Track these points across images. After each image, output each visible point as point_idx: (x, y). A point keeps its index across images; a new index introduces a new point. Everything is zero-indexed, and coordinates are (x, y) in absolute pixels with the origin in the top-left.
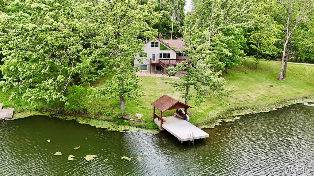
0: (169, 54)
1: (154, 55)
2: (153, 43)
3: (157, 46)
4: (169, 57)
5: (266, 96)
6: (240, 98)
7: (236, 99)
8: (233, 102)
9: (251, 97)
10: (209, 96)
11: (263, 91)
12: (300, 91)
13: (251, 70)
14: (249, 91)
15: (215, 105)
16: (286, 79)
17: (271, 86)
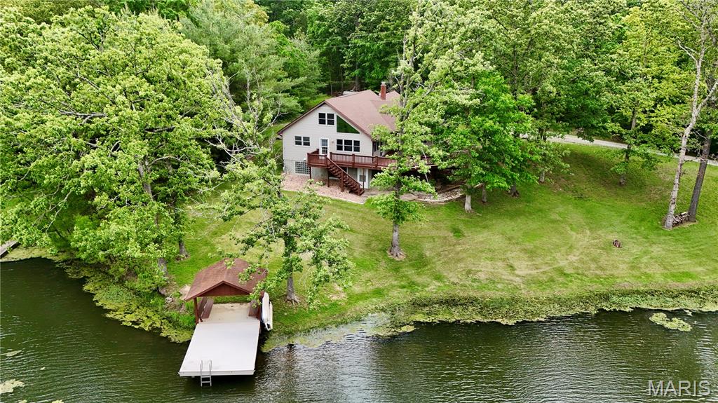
0: (357, 143)
1: (325, 142)
2: (322, 115)
3: (331, 123)
4: (357, 149)
5: (567, 272)
6: (481, 271)
7: (469, 272)
8: (452, 280)
9: (516, 272)
10: (402, 257)
11: (572, 258)
12: (699, 269)
13: (602, 189)
14: (526, 253)
15: (395, 283)
16: (694, 225)
17: (615, 243)
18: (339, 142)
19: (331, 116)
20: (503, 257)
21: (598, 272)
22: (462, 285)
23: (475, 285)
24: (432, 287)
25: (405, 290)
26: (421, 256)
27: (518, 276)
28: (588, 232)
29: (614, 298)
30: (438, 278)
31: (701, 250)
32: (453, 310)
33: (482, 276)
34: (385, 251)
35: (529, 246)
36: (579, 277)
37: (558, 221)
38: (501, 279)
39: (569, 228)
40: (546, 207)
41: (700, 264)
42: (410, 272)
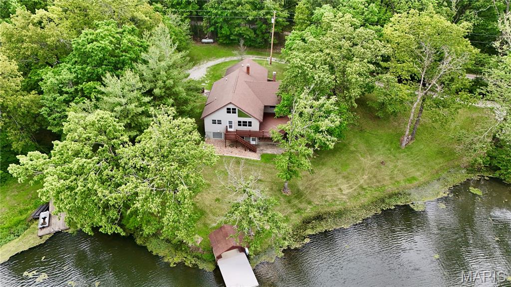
0: (250, 122)
1: (230, 122)
2: (229, 109)
3: (234, 113)
4: (250, 125)
5: (365, 187)
6: (328, 195)
7: (323, 196)
8: (316, 203)
9: (343, 192)
10: (290, 193)
11: (365, 177)
12: (418, 173)
13: (371, 122)
14: (345, 179)
15: (291, 211)
16: (414, 143)
17: (382, 163)
18: (239, 122)
19: (234, 109)
20: (335, 184)
21: (377, 184)
22: (321, 205)
23: (327, 203)
24: (309, 209)
25: (297, 214)
26: (298, 190)
27: (344, 195)
28: (369, 156)
29: (387, 201)
30: (310, 203)
31: (418, 160)
32: (322, 223)
33: (329, 198)
34: (280, 190)
35: (345, 173)
36: (370, 188)
37: (354, 151)
38: (337, 198)
39: (360, 156)
40: (347, 142)
41: (418, 170)
42: (296, 202)
